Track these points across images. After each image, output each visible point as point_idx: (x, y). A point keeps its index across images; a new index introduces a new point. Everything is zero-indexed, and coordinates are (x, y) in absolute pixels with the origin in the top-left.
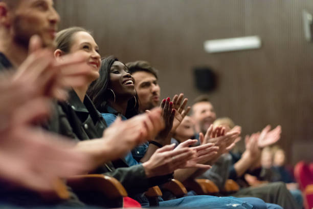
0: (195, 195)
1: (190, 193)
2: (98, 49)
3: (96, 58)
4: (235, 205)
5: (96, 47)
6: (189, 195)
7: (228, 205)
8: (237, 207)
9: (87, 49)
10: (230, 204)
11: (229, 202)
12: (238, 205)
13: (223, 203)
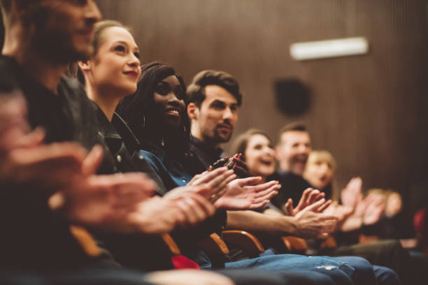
0: (276, 254)
1: (269, 251)
2: (138, 51)
3: (134, 65)
4: (329, 268)
5: (136, 49)
6: (267, 254)
7: (319, 267)
8: (332, 270)
9: (121, 53)
10: (323, 266)
11: (322, 263)
12: (333, 267)
13: (314, 265)
